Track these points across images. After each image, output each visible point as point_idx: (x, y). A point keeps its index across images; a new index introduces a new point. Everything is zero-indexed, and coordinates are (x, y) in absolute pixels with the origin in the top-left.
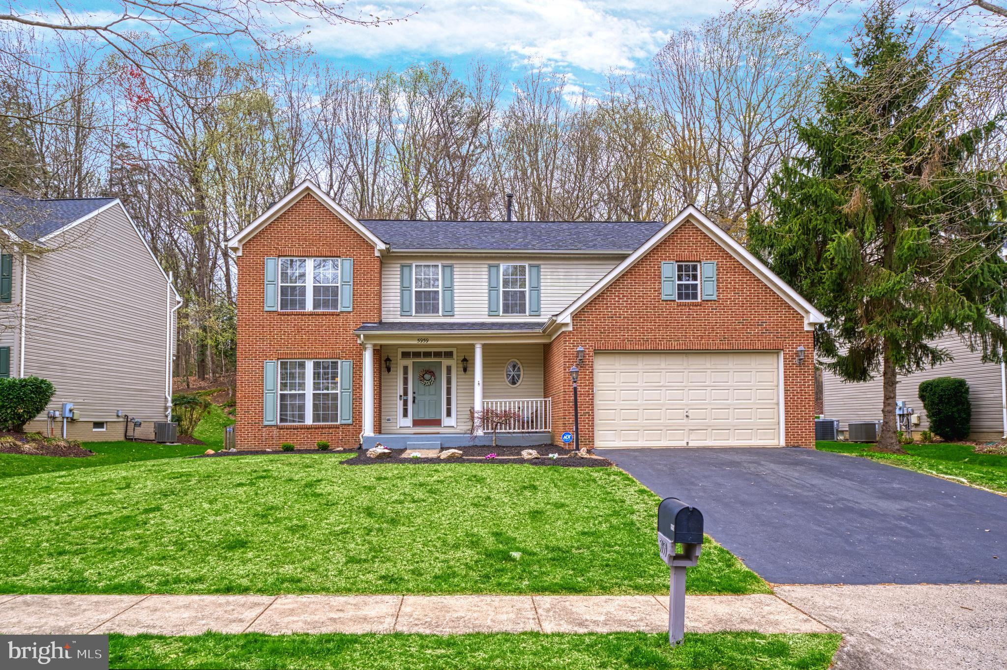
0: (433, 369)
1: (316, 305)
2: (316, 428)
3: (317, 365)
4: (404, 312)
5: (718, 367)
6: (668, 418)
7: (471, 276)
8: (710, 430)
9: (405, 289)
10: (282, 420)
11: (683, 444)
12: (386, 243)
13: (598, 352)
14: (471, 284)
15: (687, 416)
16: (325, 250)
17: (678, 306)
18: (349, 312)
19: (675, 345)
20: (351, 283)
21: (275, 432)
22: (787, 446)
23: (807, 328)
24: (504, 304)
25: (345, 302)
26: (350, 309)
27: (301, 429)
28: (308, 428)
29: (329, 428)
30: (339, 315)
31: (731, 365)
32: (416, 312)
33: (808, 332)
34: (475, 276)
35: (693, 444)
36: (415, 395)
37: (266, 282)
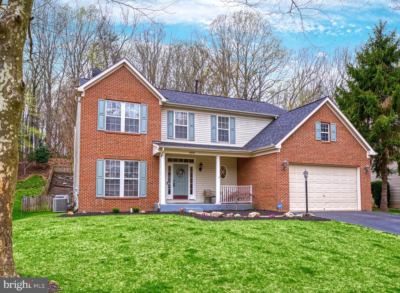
0: (184, 168)
1: (127, 128)
2: (126, 200)
3: (126, 164)
4: (169, 137)
5: (335, 173)
6: (317, 197)
7: (203, 120)
8: (332, 203)
9: (170, 124)
10: (106, 195)
11: (322, 209)
12: (166, 98)
13: (291, 164)
14: (203, 124)
15: (324, 196)
16: (132, 99)
17: (322, 143)
18: (145, 135)
19: (321, 162)
20: (147, 118)
21: (103, 201)
22: (362, 210)
23: (368, 157)
24: (219, 136)
25: (143, 128)
26: (146, 133)
27: (118, 200)
28: (122, 199)
29: (134, 200)
30: (139, 136)
31: (340, 173)
32: (176, 137)
33: (368, 159)
34: (205, 121)
35: (327, 209)
36: (174, 182)
37: (99, 114)
